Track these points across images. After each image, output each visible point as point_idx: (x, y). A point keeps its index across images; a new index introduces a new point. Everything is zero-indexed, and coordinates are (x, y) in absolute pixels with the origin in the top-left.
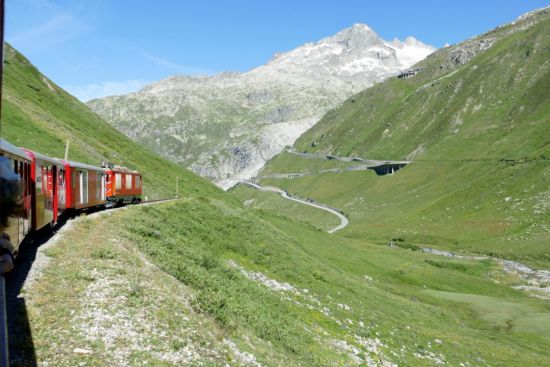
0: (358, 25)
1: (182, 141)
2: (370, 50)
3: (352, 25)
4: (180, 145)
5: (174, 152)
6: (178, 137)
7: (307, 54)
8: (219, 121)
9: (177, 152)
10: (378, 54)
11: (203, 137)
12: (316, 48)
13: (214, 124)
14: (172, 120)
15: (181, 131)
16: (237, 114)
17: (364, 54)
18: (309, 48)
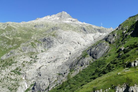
0: (64, 12)
1: (10, 39)
2: (69, 19)
3: (62, 12)
4: (10, 40)
5: (7, 43)
6: (8, 37)
7: (48, 18)
8: (25, 33)
9: (8, 43)
10: (71, 20)
11: (20, 38)
12: (51, 17)
13: (23, 34)
14: (4, 31)
15: (9, 35)
16: (32, 31)
17: (67, 20)
18: (49, 17)
